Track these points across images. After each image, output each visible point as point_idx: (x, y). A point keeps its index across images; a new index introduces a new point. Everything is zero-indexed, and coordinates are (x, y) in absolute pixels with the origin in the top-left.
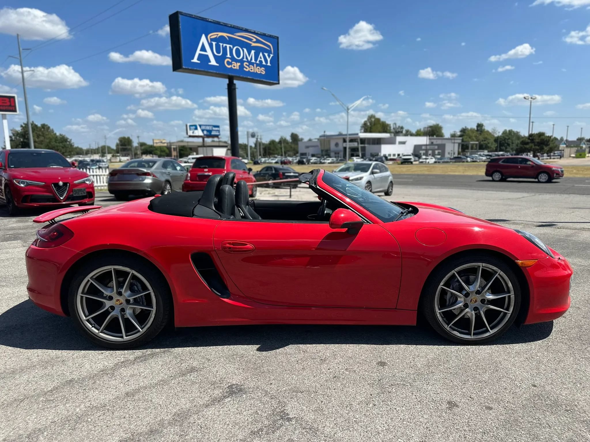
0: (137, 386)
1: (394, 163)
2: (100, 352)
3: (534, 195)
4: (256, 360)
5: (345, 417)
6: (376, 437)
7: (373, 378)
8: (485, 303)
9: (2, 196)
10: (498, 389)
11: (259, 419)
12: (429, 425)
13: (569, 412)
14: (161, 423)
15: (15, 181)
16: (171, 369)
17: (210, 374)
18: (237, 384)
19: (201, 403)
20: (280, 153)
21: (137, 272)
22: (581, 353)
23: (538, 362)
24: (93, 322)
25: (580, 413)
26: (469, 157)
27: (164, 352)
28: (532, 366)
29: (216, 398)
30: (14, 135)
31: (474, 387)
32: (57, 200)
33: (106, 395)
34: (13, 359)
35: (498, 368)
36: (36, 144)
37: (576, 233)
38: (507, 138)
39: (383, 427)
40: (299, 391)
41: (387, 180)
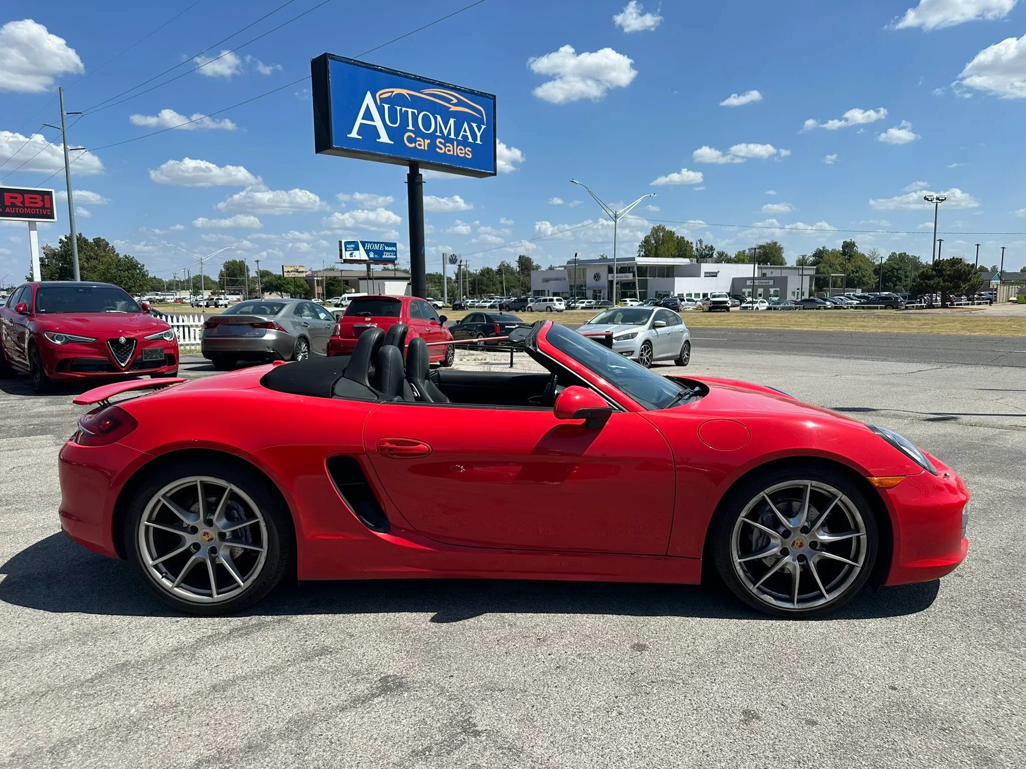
0: (232, 675)
2: (174, 619)
3: (939, 367)
4: (430, 638)
5: (569, 731)
6: (618, 764)
7: (621, 670)
8: (817, 548)
9: (25, 359)
10: (830, 692)
11: (426, 732)
12: (707, 747)
13: (947, 731)
14: (267, 735)
15: (47, 334)
16: (288, 649)
17: (353, 658)
18: (396, 675)
19: (333, 704)
20: (500, 291)
21: (238, 486)
22: (981, 636)
23: (905, 650)
24: (164, 570)
25: (965, 733)
26: (829, 301)
27: (279, 622)
28: (893, 656)
29: (359, 697)
30: (48, 256)
31: (790, 689)
32: (115, 367)
33: (180, 688)
34: (32, 628)
35: (835, 659)
36: (85, 273)
37: (1001, 433)
38: (897, 267)
39: (631, 748)
40: (497, 689)
41: (681, 338)
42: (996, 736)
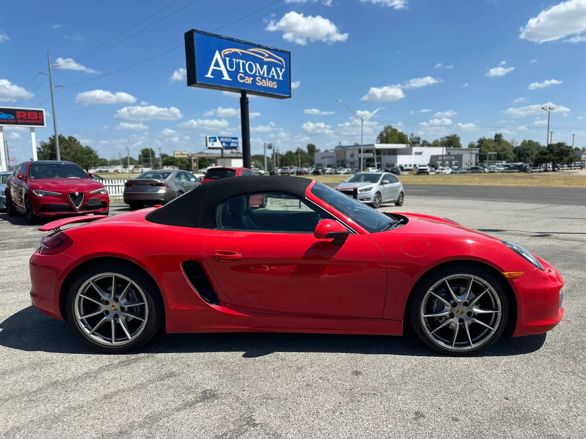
0: (116, 389)
1: (410, 173)
2: (88, 355)
3: (549, 206)
4: (234, 367)
5: (310, 424)
7: (345, 387)
8: (471, 316)
9: (23, 205)
10: (469, 401)
11: (225, 424)
12: (391, 434)
13: (537, 425)
14: (132, 426)
15: (34, 191)
16: (151, 373)
17: (188, 379)
18: (211, 390)
19: (173, 407)
20: (297, 164)
21: (135, 282)
22: (562, 367)
23: (516, 375)
25: (548, 427)
26: (487, 168)
27: (148, 357)
28: (508, 379)
29: (188, 403)
30: (42, 147)
31: (445, 399)
32: (73, 210)
33: (85, 397)
34: (6, 360)
35: (473, 380)
36: (63, 156)
37: (583, 245)
38: (526, 148)
39: (346, 435)
40: (270, 398)
41: (398, 190)
42: (567, 429)
